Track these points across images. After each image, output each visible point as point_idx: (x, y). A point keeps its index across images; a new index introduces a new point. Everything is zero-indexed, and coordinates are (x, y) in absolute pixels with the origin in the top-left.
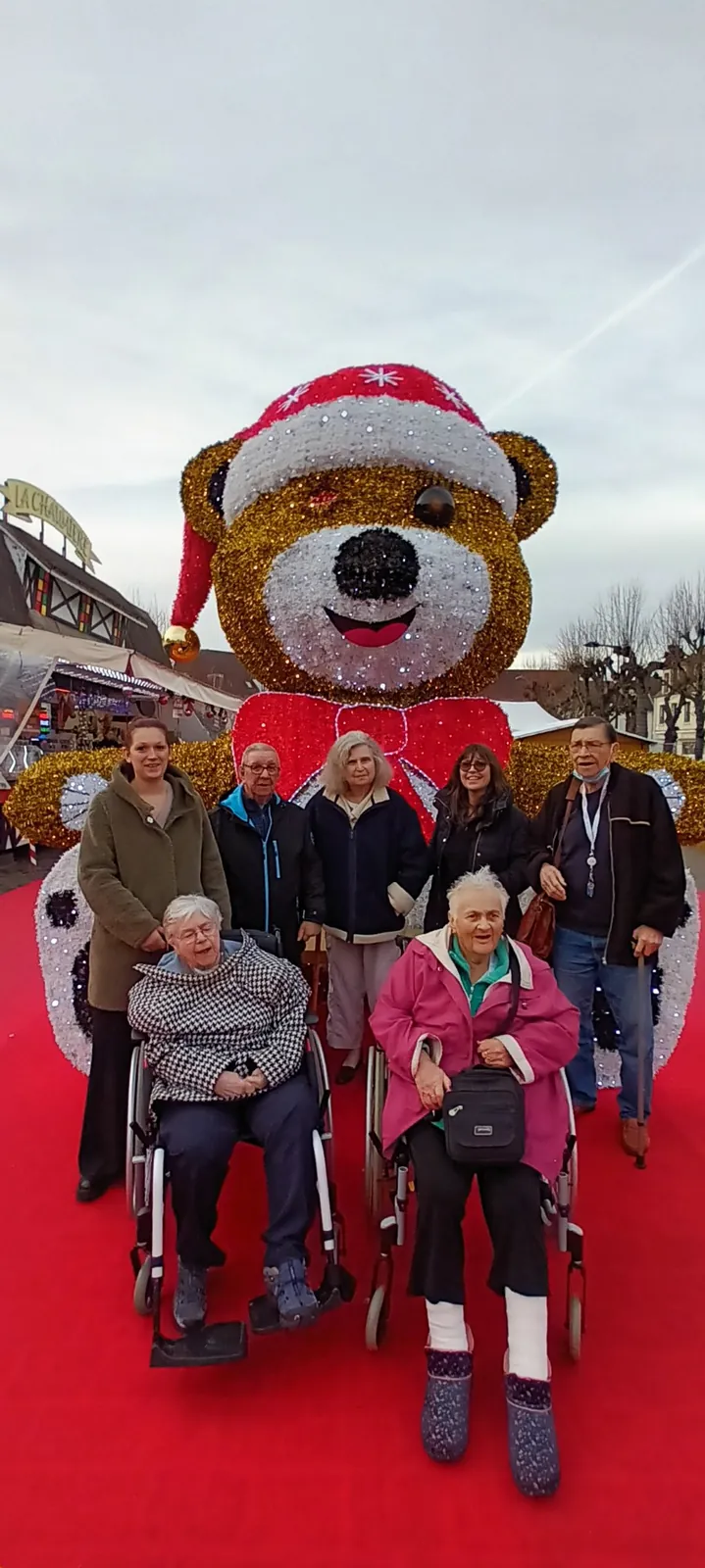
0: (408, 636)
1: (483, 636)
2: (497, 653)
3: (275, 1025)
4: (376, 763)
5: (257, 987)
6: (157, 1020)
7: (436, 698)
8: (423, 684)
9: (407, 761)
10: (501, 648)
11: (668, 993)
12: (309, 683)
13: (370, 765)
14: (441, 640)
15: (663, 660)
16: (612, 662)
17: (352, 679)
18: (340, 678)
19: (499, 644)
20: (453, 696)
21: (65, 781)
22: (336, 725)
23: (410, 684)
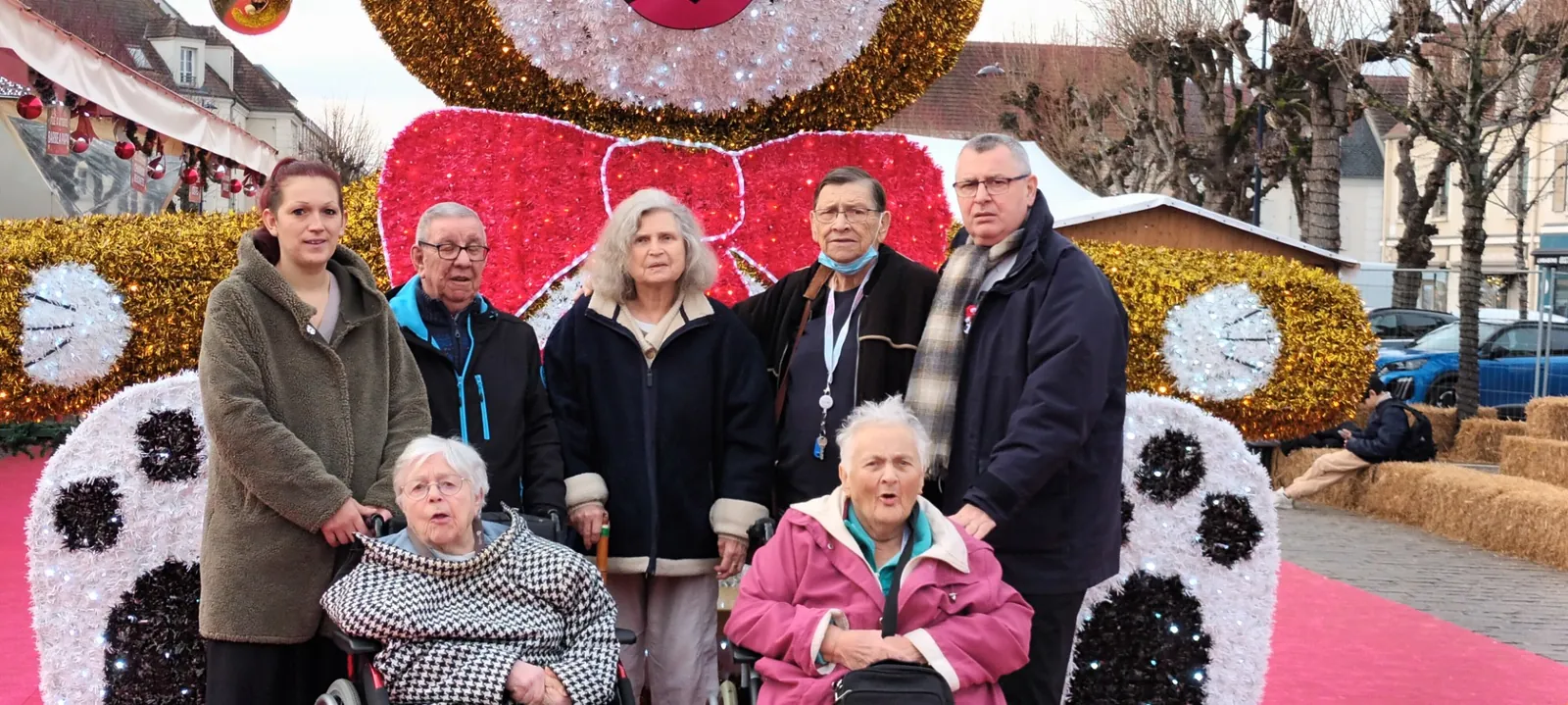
0: (754, 13)
1: (895, 12)
2: (922, 47)
3: (568, 641)
4: (687, 247)
5: (540, 582)
6: (398, 619)
7: (801, 132)
8: (778, 103)
9: (742, 254)
10: (931, 37)
11: (1221, 681)
12: (542, 93)
13: (674, 248)
14: (816, 19)
15: (1382, 38)
16: (1246, 35)
17: (637, 87)
18: (614, 85)
19: (928, 28)
20: (833, 128)
21: (29, 279)
22: (603, 179)
23: (752, 102)
